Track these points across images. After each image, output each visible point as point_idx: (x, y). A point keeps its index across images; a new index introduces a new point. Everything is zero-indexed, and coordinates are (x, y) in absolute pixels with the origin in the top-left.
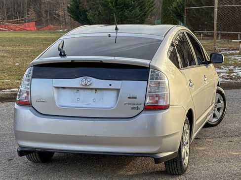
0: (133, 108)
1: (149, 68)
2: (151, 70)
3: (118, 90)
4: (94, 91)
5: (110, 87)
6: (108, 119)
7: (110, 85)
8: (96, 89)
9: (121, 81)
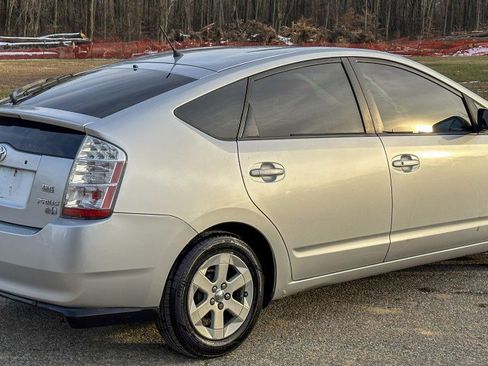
0: (47, 211)
1: (84, 134)
2: (87, 137)
4: (14, 172)
5: (25, 167)
7: (26, 163)
8: (16, 170)
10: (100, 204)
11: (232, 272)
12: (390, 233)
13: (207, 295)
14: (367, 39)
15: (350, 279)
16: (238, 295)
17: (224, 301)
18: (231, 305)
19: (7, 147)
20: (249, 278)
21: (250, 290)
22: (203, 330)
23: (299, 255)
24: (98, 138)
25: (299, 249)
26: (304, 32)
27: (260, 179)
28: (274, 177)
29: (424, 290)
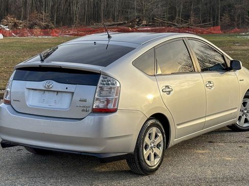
0: (83, 110)
1: (100, 74)
2: (102, 75)
3: (73, 93)
4: (56, 93)
5: (66, 90)
6: (62, 119)
7: (67, 88)
8: (58, 92)
9: (75, 85)
10: (111, 106)
11: (156, 136)
12: (205, 117)
13: (148, 146)
14: (50, 27)
15: (195, 136)
16: (158, 146)
17: (153, 149)
18: (156, 150)
19: (53, 81)
20: (162, 138)
21: (162, 144)
22: (148, 162)
23: (179, 127)
24: (106, 76)
25: (178, 125)
26: (15, 23)
27: (165, 93)
28: (170, 92)
29: (210, 142)
